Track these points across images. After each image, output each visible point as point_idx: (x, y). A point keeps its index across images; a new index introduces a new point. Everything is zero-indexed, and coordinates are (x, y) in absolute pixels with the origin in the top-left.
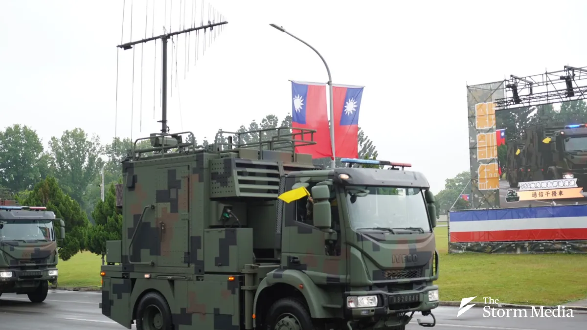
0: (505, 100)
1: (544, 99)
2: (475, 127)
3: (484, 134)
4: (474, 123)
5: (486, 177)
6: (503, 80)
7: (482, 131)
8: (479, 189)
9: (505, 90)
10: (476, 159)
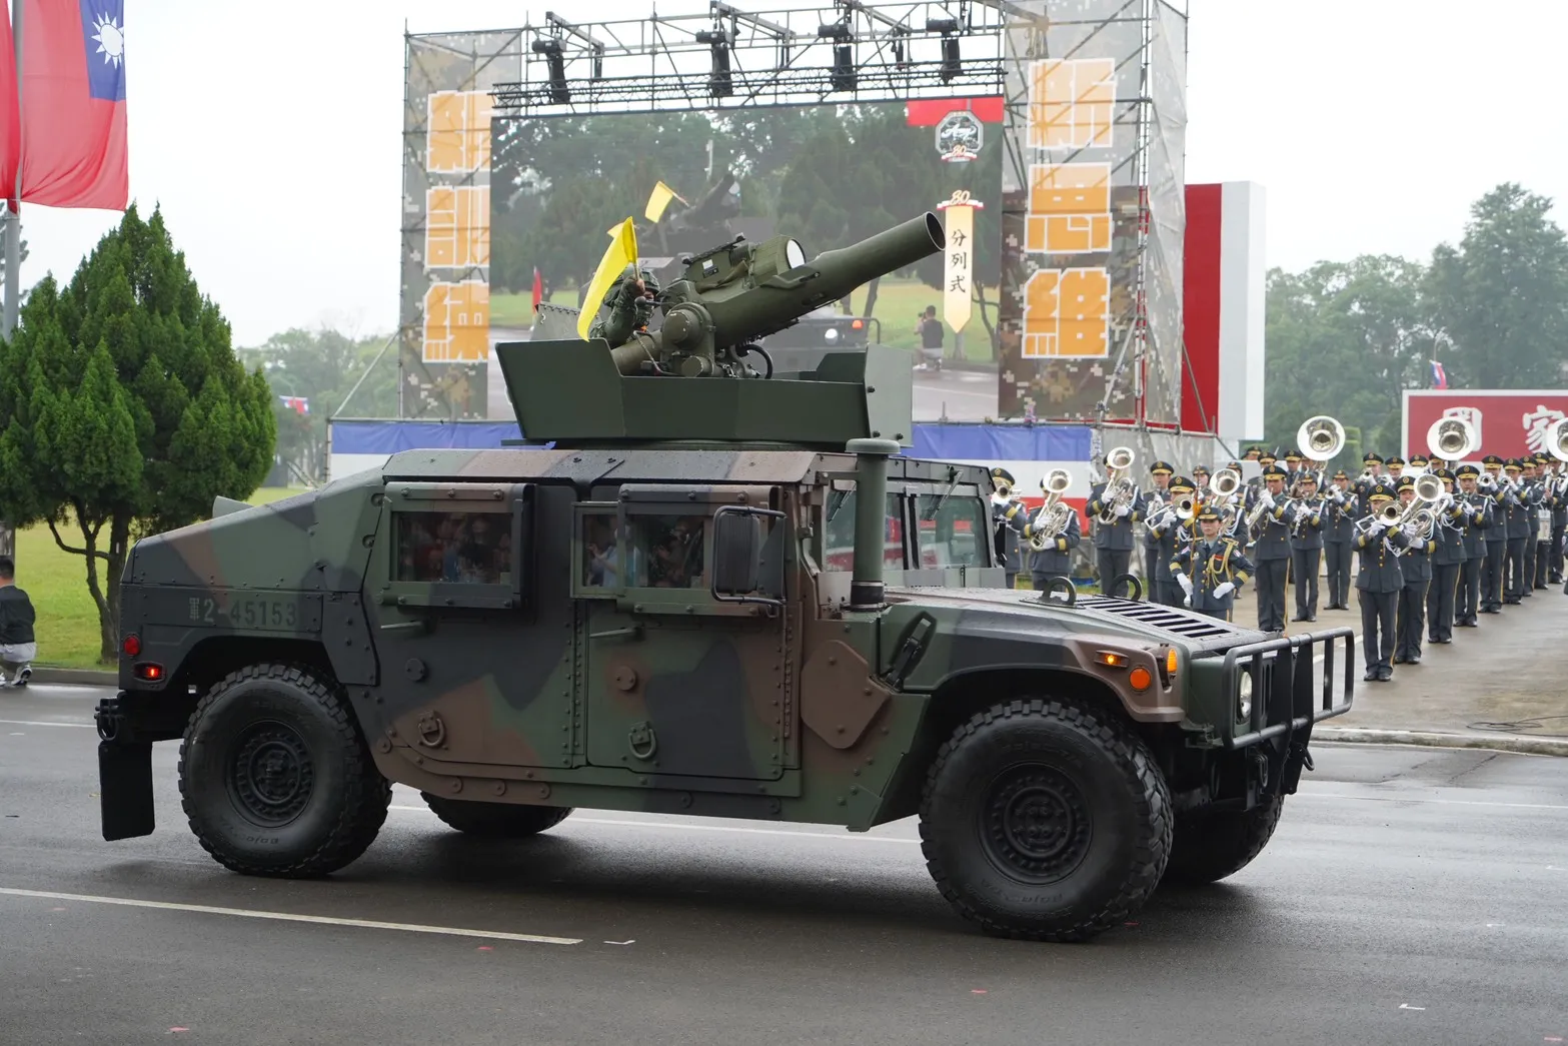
0: (523, 88)
1: (644, 95)
2: (421, 165)
3: (450, 188)
4: (419, 153)
5: (447, 323)
6: (522, 26)
7: (442, 178)
8: (424, 360)
9: (524, 58)
10: (421, 265)
